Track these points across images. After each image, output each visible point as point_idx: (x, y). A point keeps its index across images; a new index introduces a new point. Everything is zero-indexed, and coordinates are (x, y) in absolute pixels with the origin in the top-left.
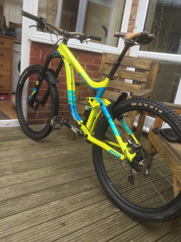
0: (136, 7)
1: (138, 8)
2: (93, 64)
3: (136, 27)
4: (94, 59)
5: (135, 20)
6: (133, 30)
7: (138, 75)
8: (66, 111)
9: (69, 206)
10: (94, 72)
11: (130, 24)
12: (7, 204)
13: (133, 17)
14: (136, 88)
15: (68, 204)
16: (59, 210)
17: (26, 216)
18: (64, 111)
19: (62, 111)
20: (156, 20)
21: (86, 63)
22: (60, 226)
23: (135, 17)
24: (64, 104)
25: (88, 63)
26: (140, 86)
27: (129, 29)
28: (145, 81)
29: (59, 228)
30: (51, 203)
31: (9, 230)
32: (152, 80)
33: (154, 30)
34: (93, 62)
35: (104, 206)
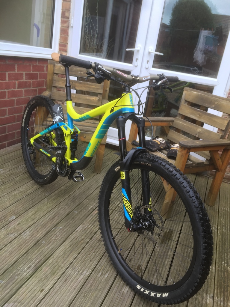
0: (69, 3)
1: (71, 5)
2: (32, 72)
3: (72, 27)
4: (32, 65)
5: (69, 18)
6: (68, 29)
7: (93, 87)
8: (10, 133)
9: (92, 226)
10: (33, 80)
11: (63, 22)
12: (43, 244)
13: (67, 14)
14: (93, 100)
15: (90, 225)
16: (88, 231)
17: (68, 246)
18: (8, 132)
19: (6, 134)
20: (92, 20)
21: (25, 71)
22: (99, 242)
23: (69, 15)
24: (6, 125)
25: (26, 71)
26: (97, 98)
27: (63, 28)
28: (102, 93)
29: (100, 244)
30: (77, 229)
31: (66, 261)
32: (107, 90)
33: (92, 31)
34: (32, 70)
35: (116, 217)
